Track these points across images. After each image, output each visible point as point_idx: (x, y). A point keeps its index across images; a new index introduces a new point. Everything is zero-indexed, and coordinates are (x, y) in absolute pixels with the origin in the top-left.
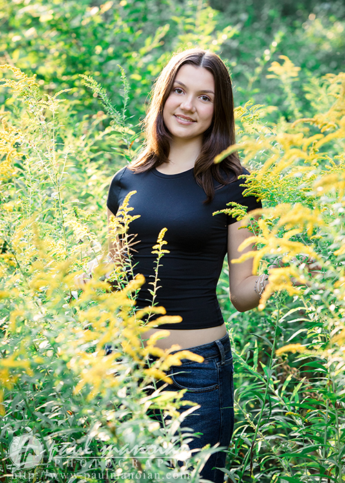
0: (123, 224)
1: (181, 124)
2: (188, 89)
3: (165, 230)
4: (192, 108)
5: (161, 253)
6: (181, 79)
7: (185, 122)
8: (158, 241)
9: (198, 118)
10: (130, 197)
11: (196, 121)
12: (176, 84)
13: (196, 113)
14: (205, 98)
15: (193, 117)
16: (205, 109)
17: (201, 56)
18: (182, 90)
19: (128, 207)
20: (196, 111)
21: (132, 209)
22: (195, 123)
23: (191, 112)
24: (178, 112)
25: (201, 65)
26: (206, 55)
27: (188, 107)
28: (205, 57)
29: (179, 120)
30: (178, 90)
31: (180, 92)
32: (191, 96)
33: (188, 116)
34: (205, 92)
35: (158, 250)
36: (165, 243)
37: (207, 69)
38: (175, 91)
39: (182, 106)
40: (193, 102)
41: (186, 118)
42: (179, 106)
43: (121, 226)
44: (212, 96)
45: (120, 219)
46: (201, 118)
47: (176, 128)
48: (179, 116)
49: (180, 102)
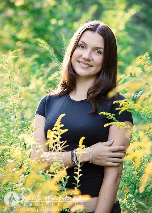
0: (57, 136)
1: (83, 67)
2: (87, 46)
3: (83, 138)
4: (89, 58)
6: (83, 39)
7: (85, 66)
8: (79, 146)
9: (93, 64)
10: (61, 118)
11: (92, 66)
12: (80, 43)
13: (92, 61)
14: (98, 52)
15: (90, 63)
16: (98, 58)
17: (97, 26)
18: (84, 46)
19: (60, 124)
20: (92, 59)
21: (62, 125)
22: (92, 67)
23: (88, 60)
24: (81, 60)
25: (97, 32)
26: (100, 25)
27: (87, 57)
28: (100, 26)
29: (81, 65)
30: (82, 46)
31: (83, 47)
32: (89, 50)
34: (98, 48)
37: (100, 34)
38: (80, 46)
39: (83, 56)
40: (90, 54)
41: (85, 64)
42: (82, 56)
43: (55, 137)
44: (102, 50)
45: (55, 132)
46: (95, 64)
47: (80, 70)
48: (81, 62)
49: (82, 53)
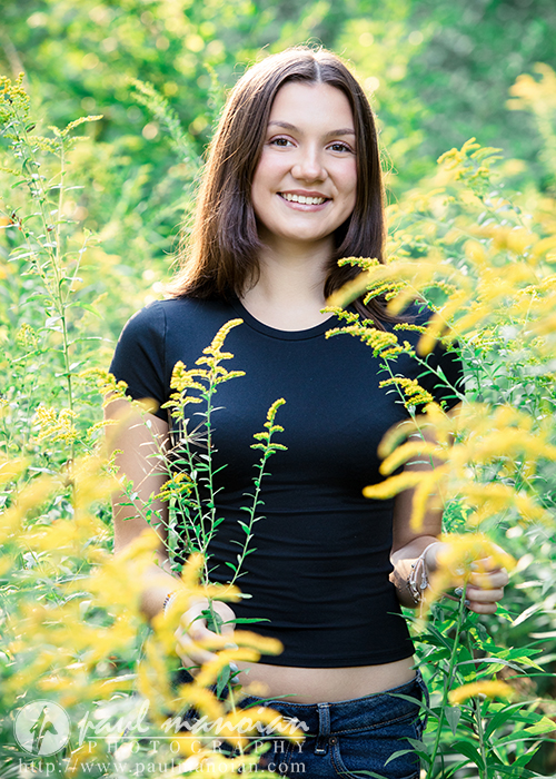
0: (207, 385)
3: (280, 402)
4: (320, 172)
5: (269, 450)
9: (334, 191)
11: (332, 199)
14: (339, 148)
15: (325, 190)
16: (343, 168)
18: (287, 139)
19: (222, 350)
20: (330, 176)
22: (331, 203)
23: (319, 181)
24: (288, 184)
25: (319, 79)
27: (312, 171)
30: (279, 140)
31: (282, 142)
33: (313, 189)
34: (339, 133)
35: (264, 442)
36: (279, 428)
37: (333, 84)
39: (297, 172)
40: (318, 159)
42: (290, 171)
46: (340, 191)
49: (290, 163)
